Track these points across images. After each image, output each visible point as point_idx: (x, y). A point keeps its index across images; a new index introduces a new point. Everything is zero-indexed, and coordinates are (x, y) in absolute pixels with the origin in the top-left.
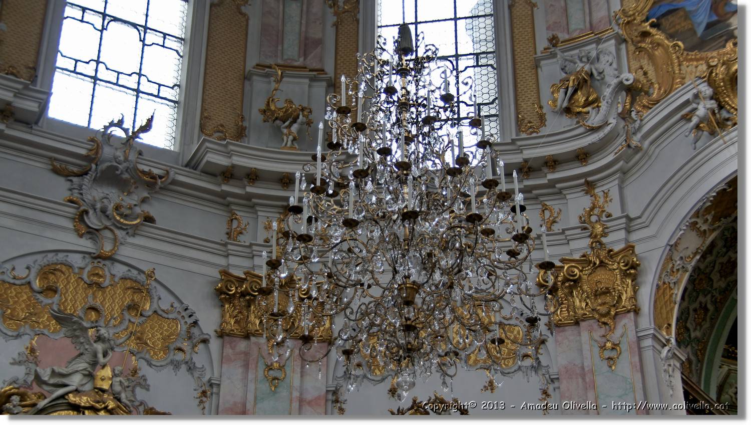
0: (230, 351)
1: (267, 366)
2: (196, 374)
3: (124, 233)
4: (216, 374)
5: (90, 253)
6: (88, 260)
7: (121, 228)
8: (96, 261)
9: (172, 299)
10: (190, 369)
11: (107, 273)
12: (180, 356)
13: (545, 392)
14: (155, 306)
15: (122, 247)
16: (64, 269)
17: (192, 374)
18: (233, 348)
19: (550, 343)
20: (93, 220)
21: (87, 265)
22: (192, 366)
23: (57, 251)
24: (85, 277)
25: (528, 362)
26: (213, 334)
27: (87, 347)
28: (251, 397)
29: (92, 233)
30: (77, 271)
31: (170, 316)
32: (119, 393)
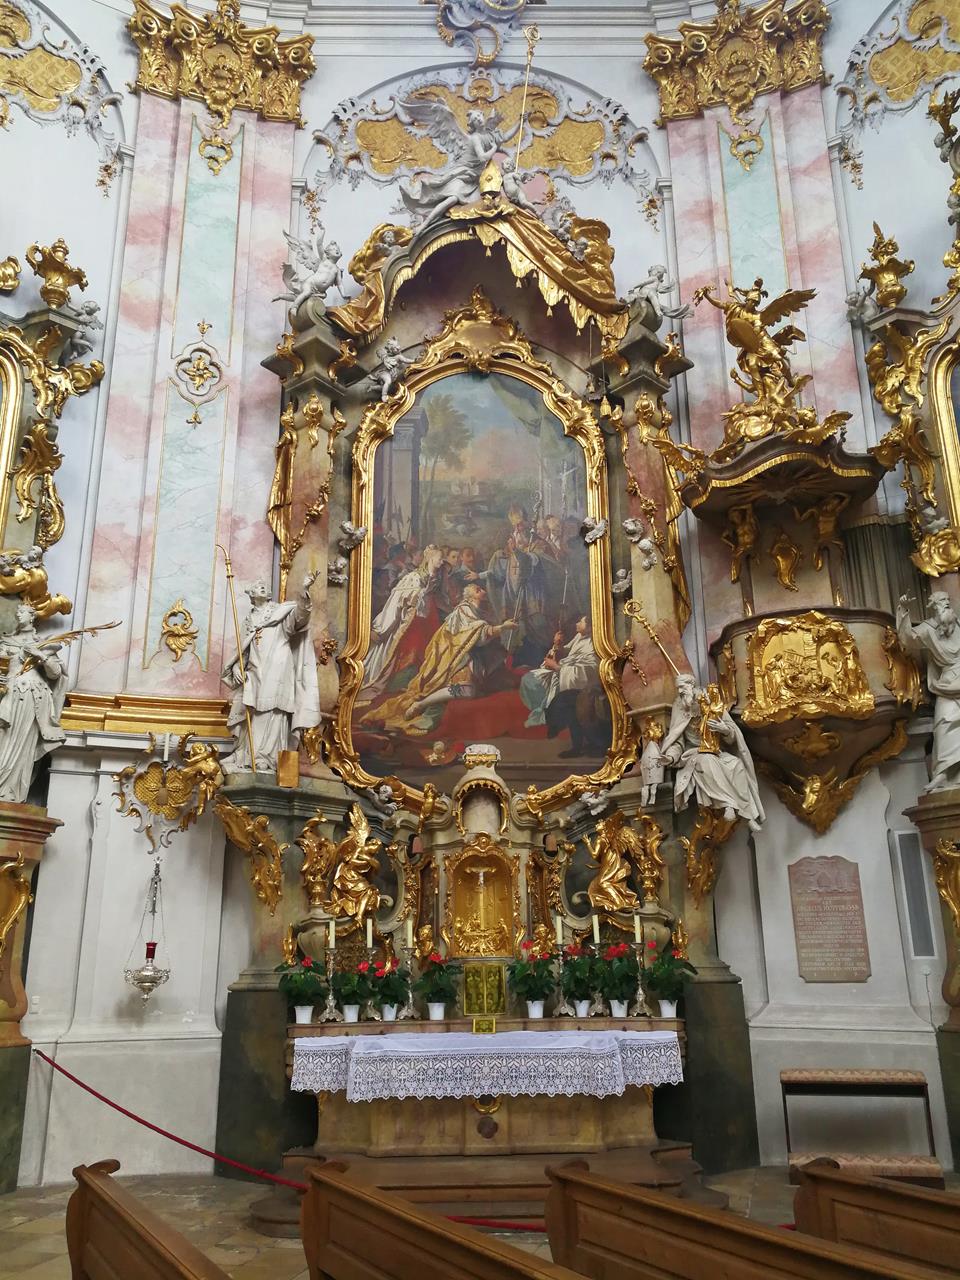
0: (679, 139)
1: (733, 141)
2: (637, 183)
3: (506, 26)
4: (664, 174)
5: (465, 64)
6: (465, 71)
7: (501, 21)
8: (476, 73)
9: (588, 98)
10: (627, 178)
11: (494, 84)
12: (610, 164)
14: (565, 110)
15: (507, 46)
16: (437, 90)
17: (631, 183)
18: (682, 136)
20: (461, 19)
21: (465, 79)
22: (628, 172)
23: (424, 71)
24: (467, 95)
26: (651, 127)
27: (460, 144)
28: (717, 187)
29: (462, 36)
30: (453, 89)
31: (588, 119)
32: (515, 194)
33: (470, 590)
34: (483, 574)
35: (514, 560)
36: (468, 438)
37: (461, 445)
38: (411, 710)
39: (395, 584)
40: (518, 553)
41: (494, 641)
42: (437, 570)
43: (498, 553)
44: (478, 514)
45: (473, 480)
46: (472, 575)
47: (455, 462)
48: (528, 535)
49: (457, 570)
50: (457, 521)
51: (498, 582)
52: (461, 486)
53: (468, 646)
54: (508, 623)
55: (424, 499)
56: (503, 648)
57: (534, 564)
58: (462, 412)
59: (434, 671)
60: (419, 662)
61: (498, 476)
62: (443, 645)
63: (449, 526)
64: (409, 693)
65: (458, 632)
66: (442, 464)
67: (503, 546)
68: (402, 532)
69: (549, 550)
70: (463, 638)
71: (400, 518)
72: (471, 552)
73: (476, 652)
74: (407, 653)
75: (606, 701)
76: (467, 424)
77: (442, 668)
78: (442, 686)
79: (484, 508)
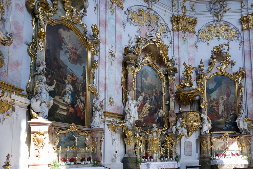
2: (169, 39)
3: (153, 3)
4: (172, 39)
5: (147, 7)
7: (153, 1)
10: (168, 37)
12: (165, 34)
13: (240, 45)
15: (153, 6)
18: (175, 33)
19: (242, 34)
24: (147, 13)
25: (236, 38)
26: (171, 30)
27: (155, 28)
28: (180, 44)
30: (145, 11)
33: (148, 100)
34: (150, 98)
35: (154, 97)
36: (148, 76)
37: (147, 77)
38: (141, 118)
39: (139, 97)
40: (154, 96)
41: (151, 108)
42: (144, 96)
43: (152, 95)
44: (149, 88)
45: (149, 83)
46: (148, 98)
47: (146, 80)
48: (155, 93)
49: (146, 97)
50: (147, 89)
51: (152, 100)
52: (147, 83)
53: (148, 109)
54: (153, 106)
55: (142, 85)
56: (152, 110)
57: (156, 98)
58: (147, 71)
59: (144, 112)
60: (142, 110)
61: (152, 83)
62: (145, 108)
63: (146, 90)
64: (141, 115)
65: (147, 107)
66: (145, 79)
67: (152, 94)
68: (139, 90)
69: (158, 96)
70: (148, 107)
71: (139, 87)
72: (148, 95)
73: (149, 110)
74: (140, 109)
75: (164, 119)
76: (148, 74)
77: (145, 112)
78: (145, 115)
79: (150, 88)
